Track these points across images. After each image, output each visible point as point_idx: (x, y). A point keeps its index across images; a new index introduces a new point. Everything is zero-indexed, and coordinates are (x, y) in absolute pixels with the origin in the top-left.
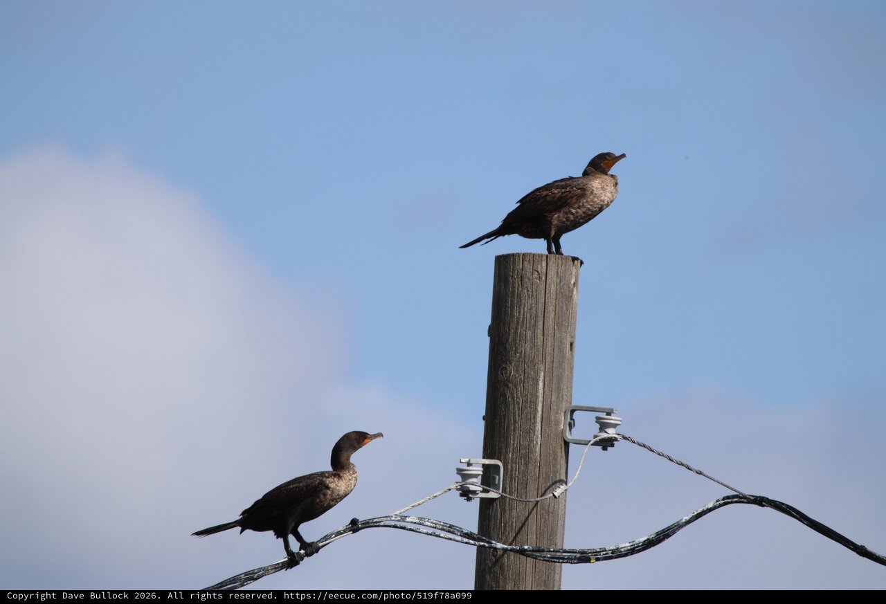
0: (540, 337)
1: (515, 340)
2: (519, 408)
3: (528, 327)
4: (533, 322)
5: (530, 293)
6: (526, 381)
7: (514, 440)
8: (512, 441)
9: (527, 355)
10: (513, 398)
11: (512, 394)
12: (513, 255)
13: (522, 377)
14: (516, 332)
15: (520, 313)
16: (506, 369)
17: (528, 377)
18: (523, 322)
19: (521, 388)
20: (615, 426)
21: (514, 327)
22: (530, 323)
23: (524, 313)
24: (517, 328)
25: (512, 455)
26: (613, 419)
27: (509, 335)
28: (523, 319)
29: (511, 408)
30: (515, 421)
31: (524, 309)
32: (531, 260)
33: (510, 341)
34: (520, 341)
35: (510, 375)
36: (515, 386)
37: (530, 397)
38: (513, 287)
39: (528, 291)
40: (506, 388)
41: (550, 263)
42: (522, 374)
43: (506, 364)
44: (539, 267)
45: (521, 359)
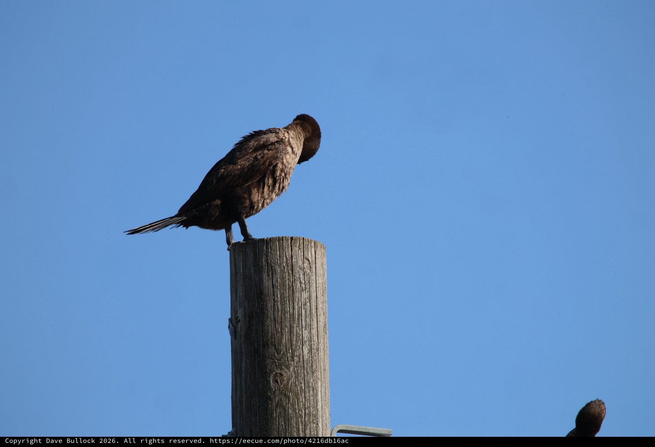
1: (291, 341)
2: (302, 422)
3: (304, 326)
4: (308, 319)
5: (303, 286)
6: (307, 390)
9: (305, 359)
10: (294, 410)
11: (293, 405)
12: (280, 239)
13: (303, 385)
14: (291, 332)
15: (294, 308)
16: (281, 375)
17: (309, 387)
18: (298, 320)
19: (302, 399)
21: (288, 325)
22: (306, 321)
23: (299, 308)
24: (291, 327)
27: (282, 334)
28: (298, 316)
29: (294, 421)
31: (298, 304)
32: (302, 246)
33: (284, 341)
34: (297, 342)
35: (288, 383)
36: (297, 396)
37: (311, 409)
38: (283, 278)
39: (301, 283)
41: (317, 252)
42: (303, 381)
43: (281, 369)
44: (310, 255)
45: (301, 364)
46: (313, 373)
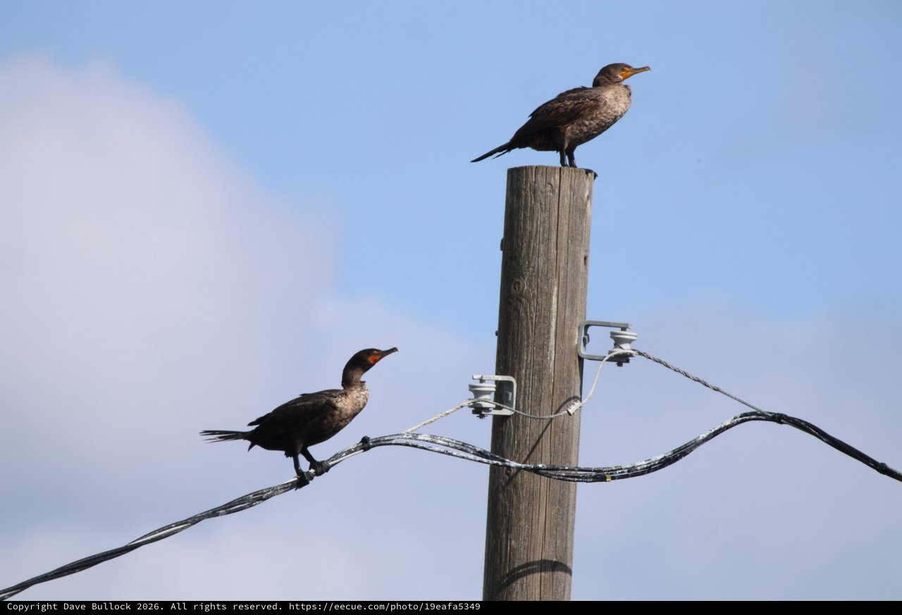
0: (553, 251)
1: (528, 255)
2: (532, 324)
3: (541, 240)
4: (546, 236)
5: (543, 206)
6: (539, 296)
7: (527, 356)
8: (525, 358)
9: (540, 269)
10: (526, 313)
11: (525, 309)
12: (526, 168)
13: (535, 292)
14: (529, 246)
15: (533, 226)
16: (519, 283)
17: (541, 292)
18: (536, 236)
19: (534, 303)
20: (630, 341)
21: (527, 240)
22: (543, 237)
23: (537, 227)
24: (530, 242)
25: (526, 371)
26: (628, 334)
27: (522, 249)
28: (537, 233)
29: (524, 323)
30: (528, 337)
31: (537, 222)
32: (545, 173)
33: (523, 255)
34: (533, 255)
35: (523, 289)
36: (528, 300)
37: (543, 312)
38: (526, 200)
39: (541, 204)
40: (519, 303)
41: (563, 176)
42: (536, 289)
43: (519, 278)
44: (552, 179)
45: (534, 274)
46: (548, 280)
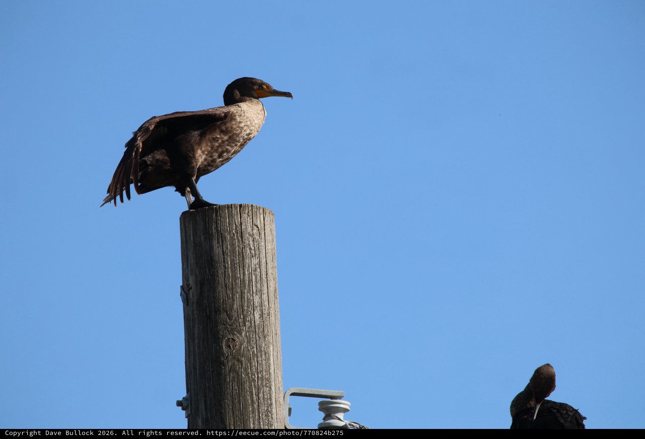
0: (266, 303)
1: (242, 306)
2: (255, 386)
3: (255, 291)
4: (258, 285)
5: (253, 252)
6: (259, 354)
9: (257, 324)
10: (247, 374)
11: (246, 369)
12: (229, 207)
13: (255, 349)
14: (242, 297)
15: (244, 274)
16: (233, 340)
17: (261, 351)
18: (248, 286)
19: (254, 363)
21: (239, 291)
22: (256, 287)
23: (249, 274)
24: (242, 293)
27: (233, 300)
28: (249, 281)
29: (247, 386)
30: (253, 402)
31: (248, 270)
32: (250, 213)
33: (235, 307)
34: (248, 307)
35: (240, 348)
36: (249, 360)
37: (264, 373)
38: (233, 245)
39: (250, 249)
42: (255, 346)
43: (233, 334)
44: (258, 221)
45: (253, 329)
46: (265, 337)
